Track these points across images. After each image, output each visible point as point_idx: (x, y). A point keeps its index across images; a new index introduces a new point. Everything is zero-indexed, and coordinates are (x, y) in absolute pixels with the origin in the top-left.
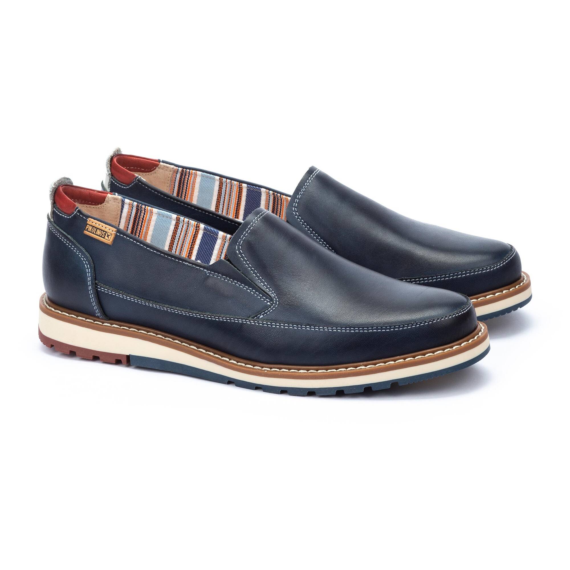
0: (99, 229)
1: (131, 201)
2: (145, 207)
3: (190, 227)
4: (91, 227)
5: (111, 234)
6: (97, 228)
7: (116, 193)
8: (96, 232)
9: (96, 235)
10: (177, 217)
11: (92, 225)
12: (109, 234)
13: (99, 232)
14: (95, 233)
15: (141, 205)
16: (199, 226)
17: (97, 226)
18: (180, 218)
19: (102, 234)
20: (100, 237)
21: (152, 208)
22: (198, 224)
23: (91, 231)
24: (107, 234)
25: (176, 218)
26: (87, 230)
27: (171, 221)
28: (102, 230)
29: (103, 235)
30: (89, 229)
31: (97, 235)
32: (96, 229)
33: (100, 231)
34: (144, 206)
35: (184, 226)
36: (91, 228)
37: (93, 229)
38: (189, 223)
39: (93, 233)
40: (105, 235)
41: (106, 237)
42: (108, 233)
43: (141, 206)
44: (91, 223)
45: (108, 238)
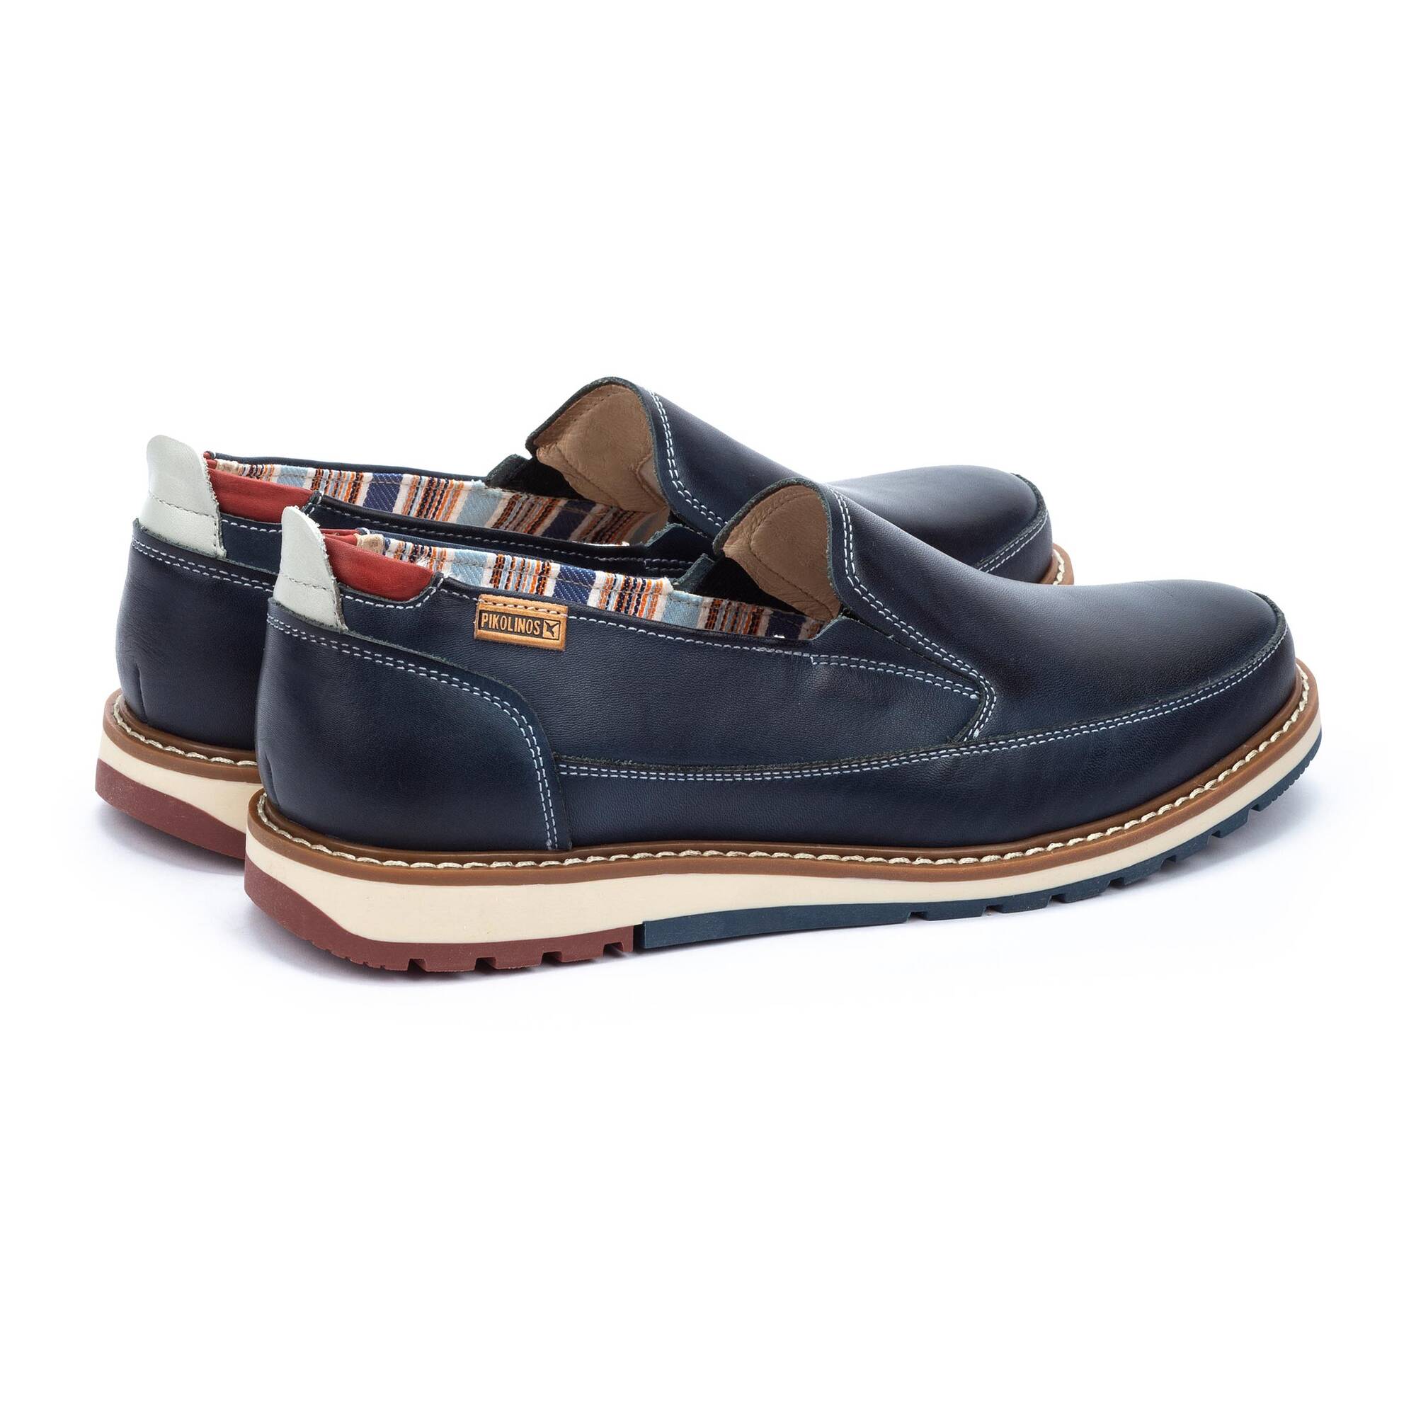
0: (519, 616)
1: (401, 542)
2: (430, 549)
3: (526, 578)
4: (495, 616)
5: (556, 623)
6: (514, 616)
7: (366, 529)
8: (513, 627)
9: (517, 633)
10: (497, 558)
11: (498, 611)
12: (552, 623)
13: (521, 626)
14: (510, 629)
15: (420, 546)
16: (548, 570)
17: (510, 609)
18: (504, 559)
19: (531, 628)
20: (530, 638)
21: (444, 549)
22: (546, 565)
23: (499, 627)
24: (545, 624)
25: (497, 562)
26: (487, 627)
27: (482, 573)
28: (528, 618)
29: (534, 628)
30: (490, 623)
31: (520, 633)
32: (510, 618)
33: (524, 620)
34: (428, 548)
35: (512, 578)
36: (495, 620)
37: (501, 621)
38: (526, 565)
39: (506, 631)
40: (541, 627)
41: (546, 634)
42: (547, 621)
43: (422, 548)
44: (491, 607)
45: (553, 633)
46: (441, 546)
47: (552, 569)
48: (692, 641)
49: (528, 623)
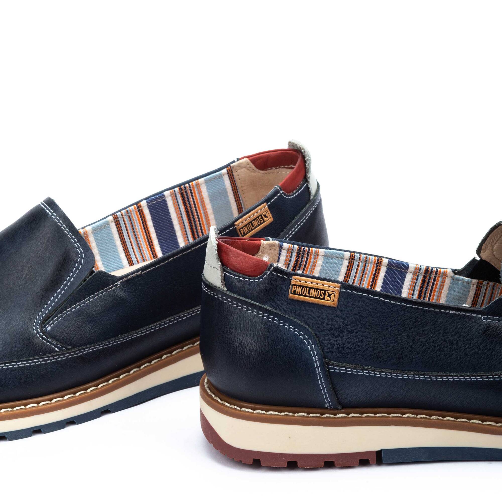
0: (313, 288)
1: (290, 245)
2: (309, 249)
3: (368, 265)
4: (300, 287)
5: (333, 292)
6: (310, 288)
7: (269, 238)
8: (309, 293)
9: (311, 297)
10: (350, 255)
11: (301, 285)
12: (330, 293)
13: (313, 293)
14: (307, 295)
15: (303, 247)
16: (381, 262)
17: (309, 284)
18: (355, 255)
19: (319, 295)
20: (318, 300)
21: (317, 249)
22: (380, 259)
23: (302, 293)
24: (327, 293)
25: (350, 257)
26: (295, 293)
27: (342, 262)
28: (317, 289)
29: (321, 295)
30: (297, 291)
31: (313, 297)
32: (308, 289)
33: (316, 290)
34: (308, 248)
35: (360, 265)
36: (300, 289)
37: (303, 290)
38: (368, 259)
39: (305, 296)
40: (324, 294)
41: (327, 297)
42: (328, 291)
43: (304, 249)
44: (298, 283)
45: (330, 298)
46: (316, 248)
47: (383, 261)
48: (411, 305)
49: (317, 292)
